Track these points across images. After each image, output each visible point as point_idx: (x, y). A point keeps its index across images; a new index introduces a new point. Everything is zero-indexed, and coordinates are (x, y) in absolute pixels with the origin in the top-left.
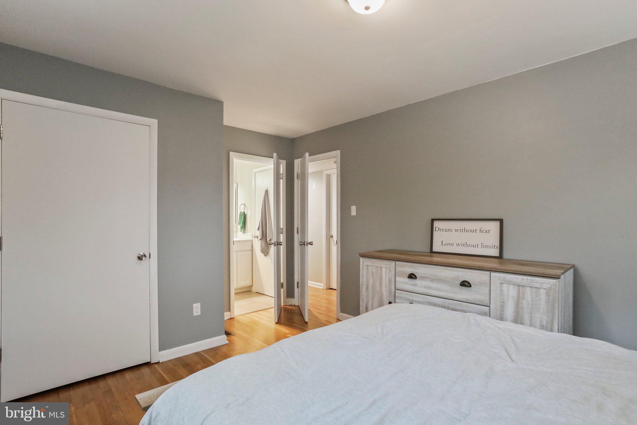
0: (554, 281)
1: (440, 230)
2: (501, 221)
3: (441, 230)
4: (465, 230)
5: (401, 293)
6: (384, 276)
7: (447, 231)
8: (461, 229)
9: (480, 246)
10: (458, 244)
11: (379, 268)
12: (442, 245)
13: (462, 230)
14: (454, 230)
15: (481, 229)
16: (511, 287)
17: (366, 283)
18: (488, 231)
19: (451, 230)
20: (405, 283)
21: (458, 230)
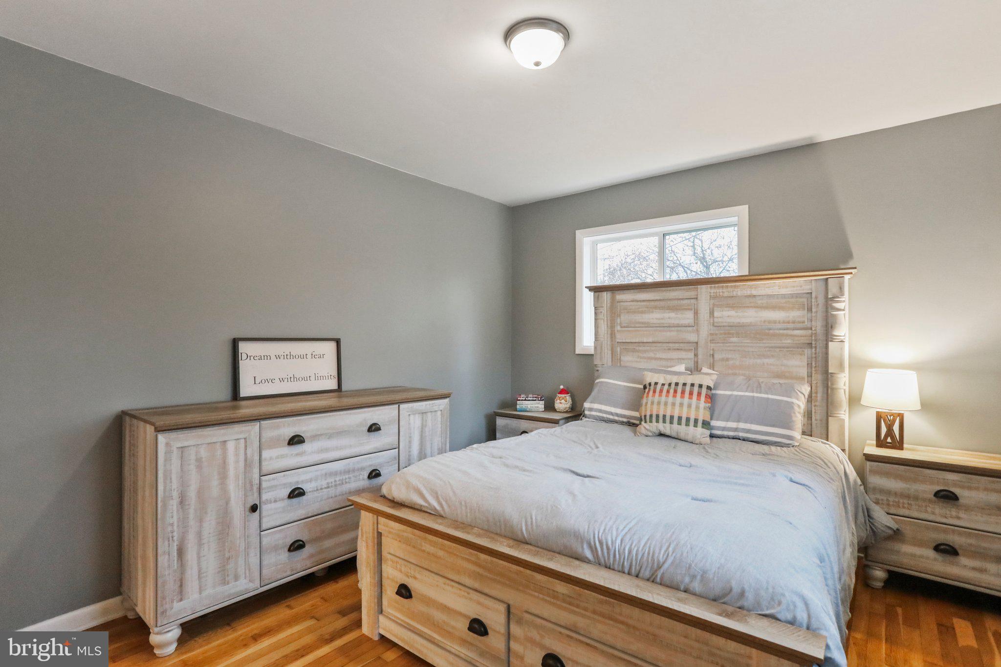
0: (446, 401)
1: (249, 357)
2: (338, 342)
3: (252, 358)
4: (289, 356)
5: (273, 479)
6: (231, 458)
7: (263, 358)
8: (285, 355)
9: (313, 378)
10: (281, 379)
11: (219, 444)
12: (255, 383)
13: (287, 355)
14: (273, 357)
15: (314, 354)
16: (417, 416)
17: (180, 491)
18: (322, 356)
19: (269, 357)
20: (282, 456)
21: (280, 356)
